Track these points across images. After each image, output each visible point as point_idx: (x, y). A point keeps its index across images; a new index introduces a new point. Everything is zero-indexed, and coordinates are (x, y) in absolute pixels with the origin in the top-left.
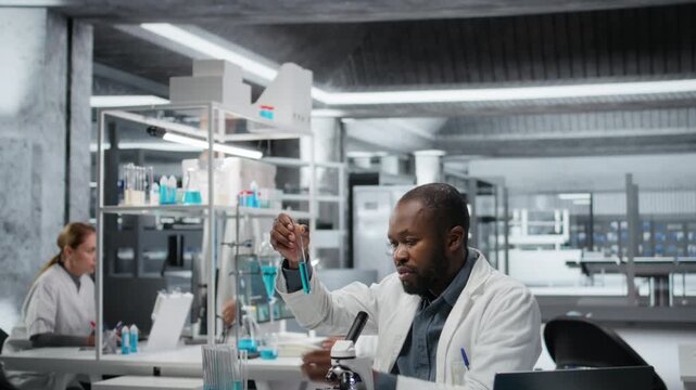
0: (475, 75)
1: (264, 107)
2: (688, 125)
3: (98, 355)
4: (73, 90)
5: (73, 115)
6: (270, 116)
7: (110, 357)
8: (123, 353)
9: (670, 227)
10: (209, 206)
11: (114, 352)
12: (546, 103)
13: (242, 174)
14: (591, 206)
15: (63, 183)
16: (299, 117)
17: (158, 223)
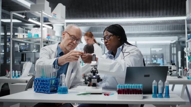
0: (98, 15)
1: (54, 14)
6: (56, 16)
10: (41, 38)
13: (48, 32)
16: (62, 18)
17: (19, 50)
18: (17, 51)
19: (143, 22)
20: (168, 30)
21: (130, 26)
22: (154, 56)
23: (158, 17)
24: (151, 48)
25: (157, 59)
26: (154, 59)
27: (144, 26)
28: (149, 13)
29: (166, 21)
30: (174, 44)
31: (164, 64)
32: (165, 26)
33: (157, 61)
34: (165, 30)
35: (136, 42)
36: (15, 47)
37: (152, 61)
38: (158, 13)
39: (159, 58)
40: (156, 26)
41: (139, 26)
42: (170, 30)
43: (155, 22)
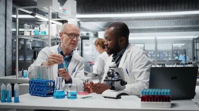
0: (116, 10)
1: (63, 9)
2: (170, 25)
3: (17, 78)
4: (7, 10)
5: (7, 17)
6: (65, 12)
7: (20, 78)
8: (24, 77)
9: (164, 53)
10: (49, 35)
11: (21, 77)
12: (134, 18)
13: (57, 29)
14: (144, 48)
15: (4, 36)
16: (73, 13)
17: (31, 47)
18: (28, 48)
19: (163, 17)
20: (190, 25)
21: (150, 21)
22: (176, 52)
23: (180, 11)
24: (172, 44)
25: (179, 55)
26: (176, 55)
27: (164, 21)
28: (170, 6)
29: (188, 15)
30: (197, 39)
31: (186, 60)
32: (188, 21)
33: (179, 57)
34: (188, 24)
35: (156, 38)
36: (27, 44)
37: (174, 57)
38: (179, 6)
39: (181, 54)
40: (178, 21)
41: (160, 21)
42: (193, 24)
43: (176, 16)
